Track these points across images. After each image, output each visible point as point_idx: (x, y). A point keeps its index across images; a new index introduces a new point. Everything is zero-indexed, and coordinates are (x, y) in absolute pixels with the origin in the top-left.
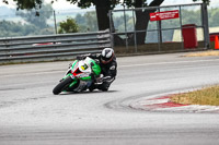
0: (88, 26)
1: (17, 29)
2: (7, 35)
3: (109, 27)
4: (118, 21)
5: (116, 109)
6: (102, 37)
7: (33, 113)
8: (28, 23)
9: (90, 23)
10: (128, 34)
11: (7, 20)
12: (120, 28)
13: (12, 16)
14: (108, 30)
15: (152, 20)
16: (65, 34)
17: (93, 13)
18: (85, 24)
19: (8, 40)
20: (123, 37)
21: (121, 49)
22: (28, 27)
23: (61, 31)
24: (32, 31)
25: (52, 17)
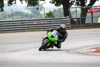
2: (22, 18)
7: (34, 54)
8: (32, 13)
9: (60, 13)
11: (22, 11)
12: (74, 16)
13: (25, 9)
16: (48, 18)
18: (57, 14)
19: (23, 21)
20: (75, 20)
23: (46, 17)
24: (34, 16)
25: (43, 10)
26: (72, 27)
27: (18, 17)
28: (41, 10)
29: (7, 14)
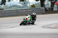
1: (20, 7)
2: (17, 9)
4: (46, 5)
7: (24, 29)
9: (39, 5)
10: (49, 8)
12: (47, 7)
14: (43, 7)
15: (55, 4)
16: (32, 8)
17: (39, 3)
18: (37, 6)
20: (47, 9)
22: (22, 6)
23: (31, 8)
25: (29, 4)
26: (46, 13)
29: (8, 6)
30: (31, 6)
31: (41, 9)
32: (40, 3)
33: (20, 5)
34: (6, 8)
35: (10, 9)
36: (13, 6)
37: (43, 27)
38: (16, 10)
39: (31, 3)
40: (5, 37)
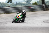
0: (40, 4)
1: (24, 4)
3: (44, 4)
5: (46, 23)
6: (43, 6)
8: (26, 3)
9: (40, 3)
11: (22, 2)
12: (47, 4)
13: (23, 1)
16: (34, 5)
19: (22, 7)
20: (47, 6)
21: (47, 9)
24: (27, 5)
25: (32, 2)
27: (20, 5)
28: (31, 2)
29: (14, 4)
30: (34, 3)
31: (42, 6)
32: (41, 1)
33: (24, 3)
34: (12, 6)
35: (16, 6)
36: (18, 4)
37: (44, 22)
38: (21, 7)
39: (34, 1)
40: (12, 30)
